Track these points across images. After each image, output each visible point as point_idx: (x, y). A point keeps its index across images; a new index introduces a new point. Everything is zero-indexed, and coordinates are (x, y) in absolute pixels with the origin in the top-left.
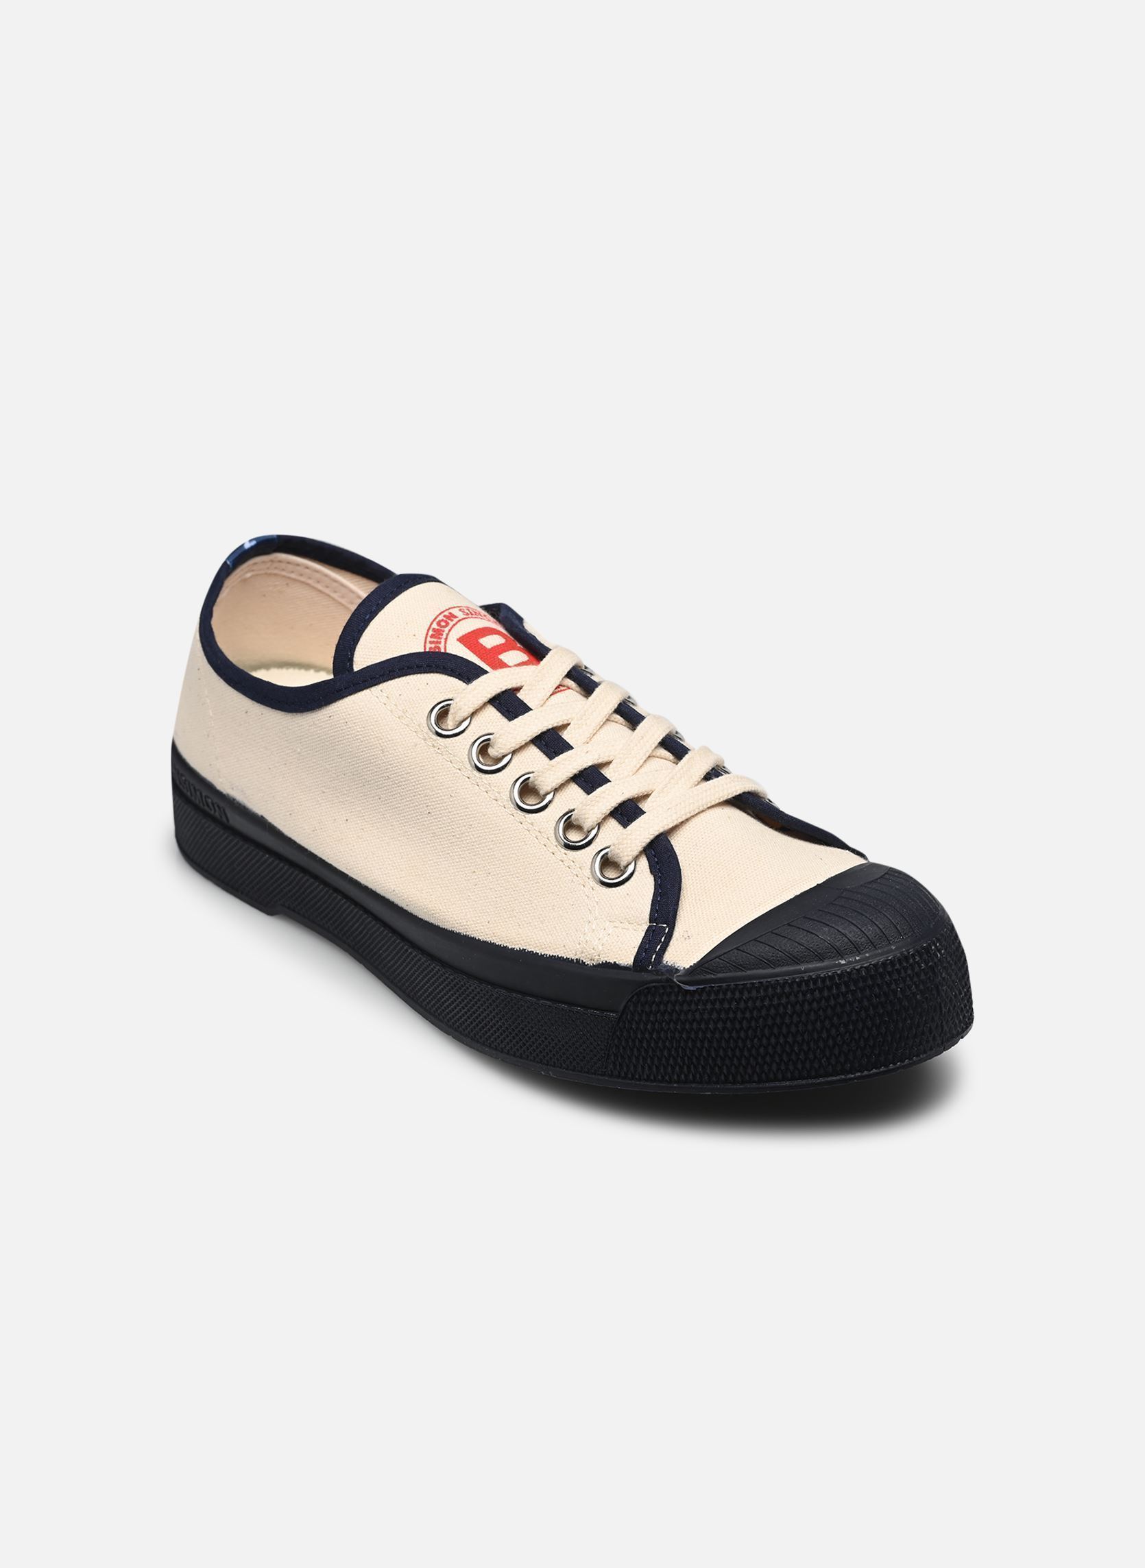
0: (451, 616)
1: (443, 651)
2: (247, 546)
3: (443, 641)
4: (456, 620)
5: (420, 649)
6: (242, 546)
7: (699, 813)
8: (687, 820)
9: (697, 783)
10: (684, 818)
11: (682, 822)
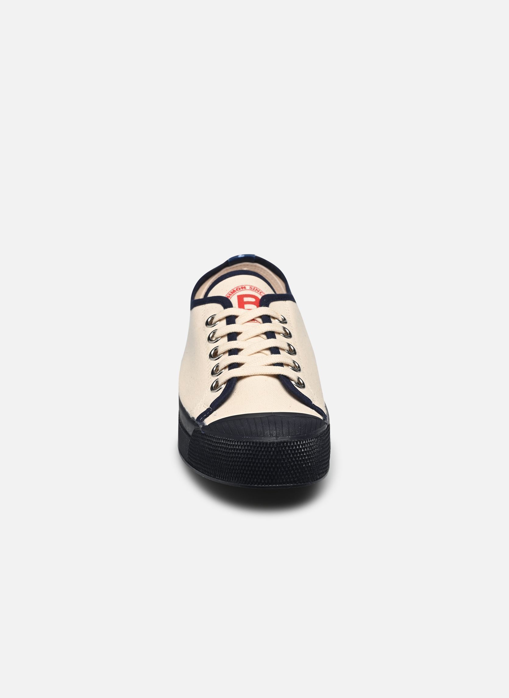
0: (245, 288)
1: (229, 299)
2: (240, 256)
3: (233, 294)
4: (245, 289)
5: (225, 296)
6: (238, 256)
7: (256, 375)
8: (251, 376)
9: (267, 365)
10: (249, 374)
11: (247, 376)
